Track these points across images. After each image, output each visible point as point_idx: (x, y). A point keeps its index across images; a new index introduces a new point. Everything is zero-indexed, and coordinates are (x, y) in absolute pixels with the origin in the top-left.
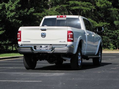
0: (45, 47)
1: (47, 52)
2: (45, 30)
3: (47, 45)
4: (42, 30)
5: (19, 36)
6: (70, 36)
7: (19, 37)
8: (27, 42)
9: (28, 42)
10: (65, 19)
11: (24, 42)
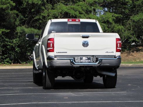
0: (87, 58)
1: (92, 66)
2: (87, 37)
3: (89, 57)
4: (84, 37)
5: (51, 44)
6: (118, 45)
7: (51, 46)
8: (62, 52)
9: (64, 53)
10: (79, 23)
11: (59, 52)
